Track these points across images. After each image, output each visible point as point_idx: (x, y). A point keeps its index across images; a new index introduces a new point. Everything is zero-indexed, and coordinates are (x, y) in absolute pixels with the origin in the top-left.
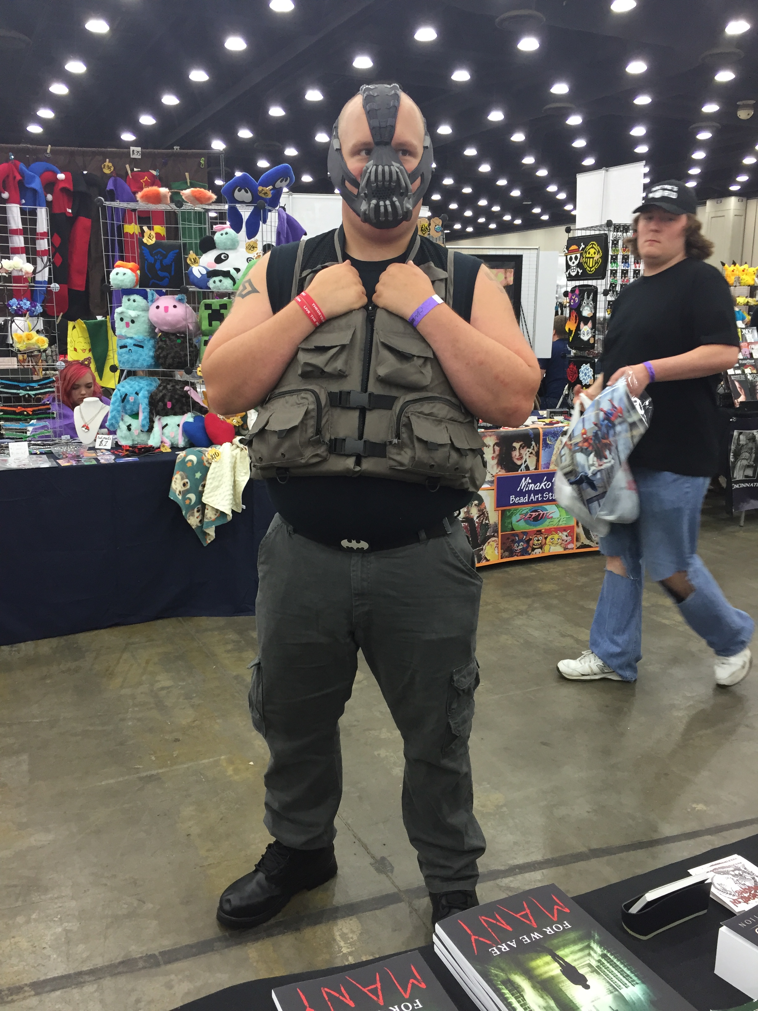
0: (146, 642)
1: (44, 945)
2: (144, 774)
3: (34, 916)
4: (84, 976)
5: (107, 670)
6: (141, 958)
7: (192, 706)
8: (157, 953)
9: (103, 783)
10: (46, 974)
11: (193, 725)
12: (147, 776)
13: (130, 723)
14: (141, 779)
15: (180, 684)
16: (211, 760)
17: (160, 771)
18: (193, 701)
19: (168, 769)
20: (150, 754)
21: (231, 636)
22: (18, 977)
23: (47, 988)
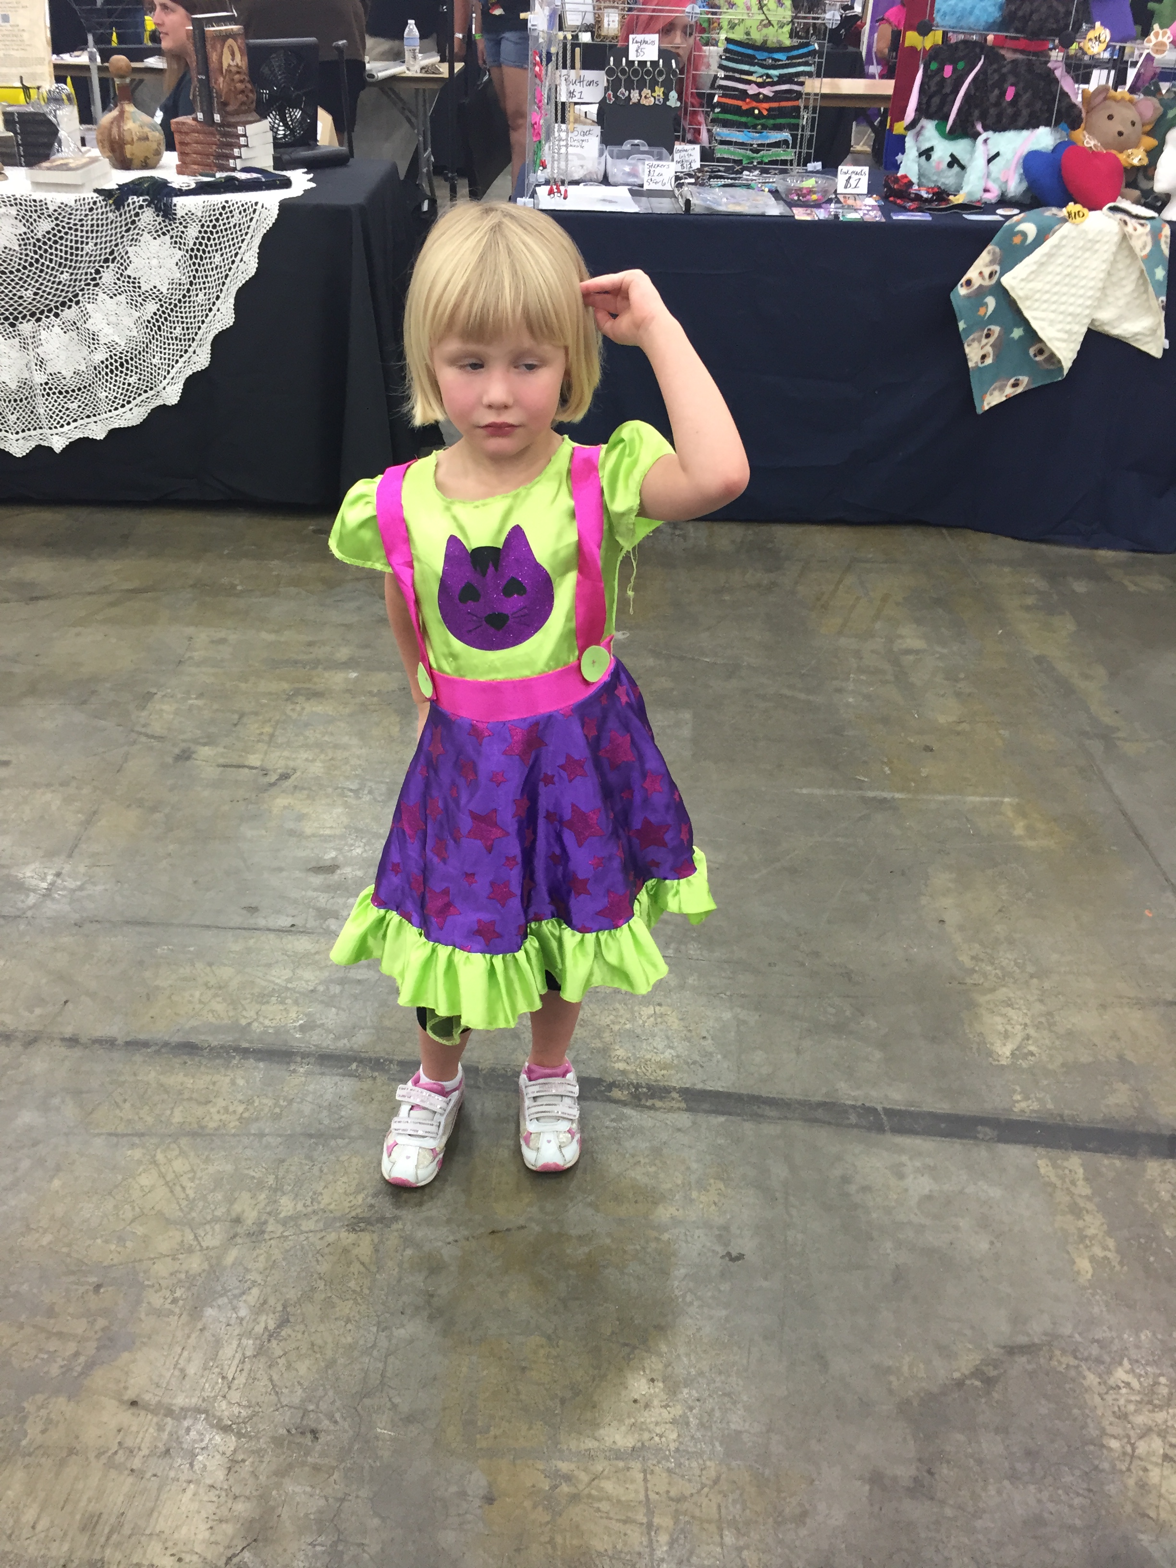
0: (886, 562)
1: (705, 1034)
2: (871, 794)
4: (762, 1106)
5: (818, 599)
6: (854, 1107)
7: (958, 695)
8: (879, 1108)
9: (804, 791)
10: (704, 1082)
11: (959, 728)
12: (874, 798)
13: (851, 700)
14: (865, 800)
15: (938, 649)
16: (987, 799)
17: (898, 795)
18: (959, 685)
19: (910, 796)
20: (883, 763)
21: (1033, 580)
22: (663, 1072)
23: (706, 1106)
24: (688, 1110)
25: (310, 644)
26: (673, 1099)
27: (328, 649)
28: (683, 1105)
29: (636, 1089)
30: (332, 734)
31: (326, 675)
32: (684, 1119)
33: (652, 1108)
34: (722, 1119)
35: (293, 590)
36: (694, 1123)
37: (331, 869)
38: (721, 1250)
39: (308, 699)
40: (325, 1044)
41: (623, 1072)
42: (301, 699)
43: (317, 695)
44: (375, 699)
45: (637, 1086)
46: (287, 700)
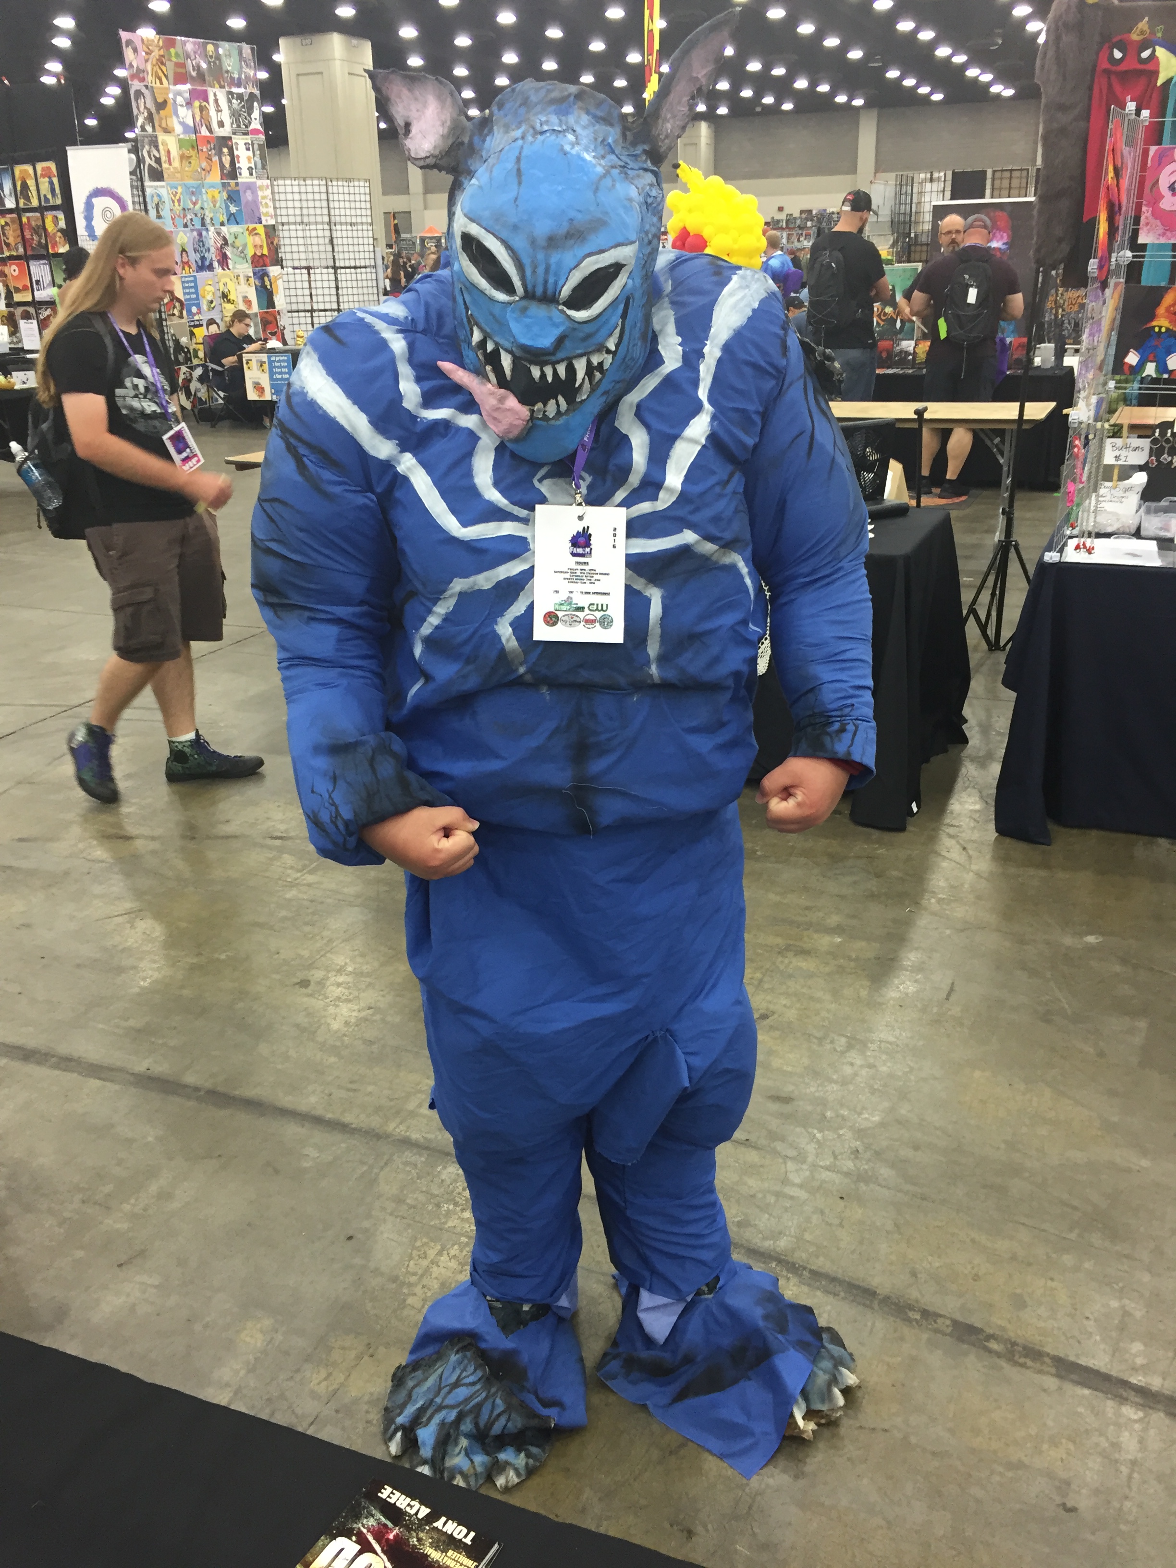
1: (1088, 1315)
3: (1087, 1265)
10: (1077, 1356)
22: (1041, 1338)
23: (1074, 1377)
24: (1058, 1376)
25: (807, 908)
26: (1043, 1363)
27: (821, 914)
28: (1053, 1370)
29: (1012, 1347)
30: (810, 988)
31: (816, 936)
32: (1051, 1382)
33: (1023, 1365)
34: (1086, 1392)
35: (803, 860)
36: (1060, 1388)
37: (787, 1100)
38: (1058, 1500)
39: (795, 955)
40: (754, 1241)
41: (1003, 1329)
42: (790, 954)
43: (804, 952)
44: (852, 964)
45: (1014, 1344)
46: (779, 953)
